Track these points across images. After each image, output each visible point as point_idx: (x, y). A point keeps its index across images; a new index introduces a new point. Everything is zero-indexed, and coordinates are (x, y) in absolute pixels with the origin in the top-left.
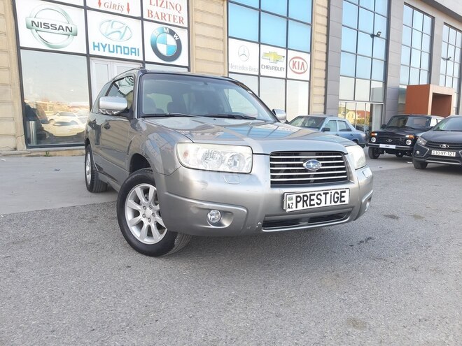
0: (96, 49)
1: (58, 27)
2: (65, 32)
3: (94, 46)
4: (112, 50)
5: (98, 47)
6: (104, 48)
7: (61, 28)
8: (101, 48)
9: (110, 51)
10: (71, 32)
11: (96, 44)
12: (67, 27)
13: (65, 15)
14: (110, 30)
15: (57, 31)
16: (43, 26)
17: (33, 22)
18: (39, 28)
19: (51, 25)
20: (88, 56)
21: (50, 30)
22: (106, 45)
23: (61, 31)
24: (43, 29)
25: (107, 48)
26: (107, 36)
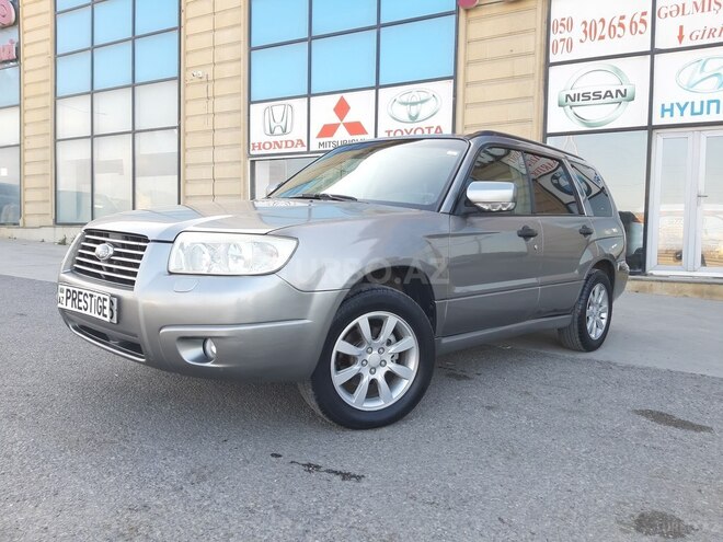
0: (667, 114)
1: (603, 94)
2: (614, 100)
3: (663, 110)
4: (697, 109)
5: (671, 110)
6: (682, 109)
7: (609, 94)
8: (677, 111)
9: (693, 114)
10: (624, 96)
11: (668, 107)
12: (618, 91)
13: (618, 72)
14: (698, 77)
15: (602, 101)
16: (581, 98)
17: (568, 96)
18: (576, 103)
19: (594, 94)
20: (651, 128)
21: (591, 102)
22: (687, 104)
23: (608, 99)
24: (581, 102)
25: (688, 110)
26: (690, 88)
